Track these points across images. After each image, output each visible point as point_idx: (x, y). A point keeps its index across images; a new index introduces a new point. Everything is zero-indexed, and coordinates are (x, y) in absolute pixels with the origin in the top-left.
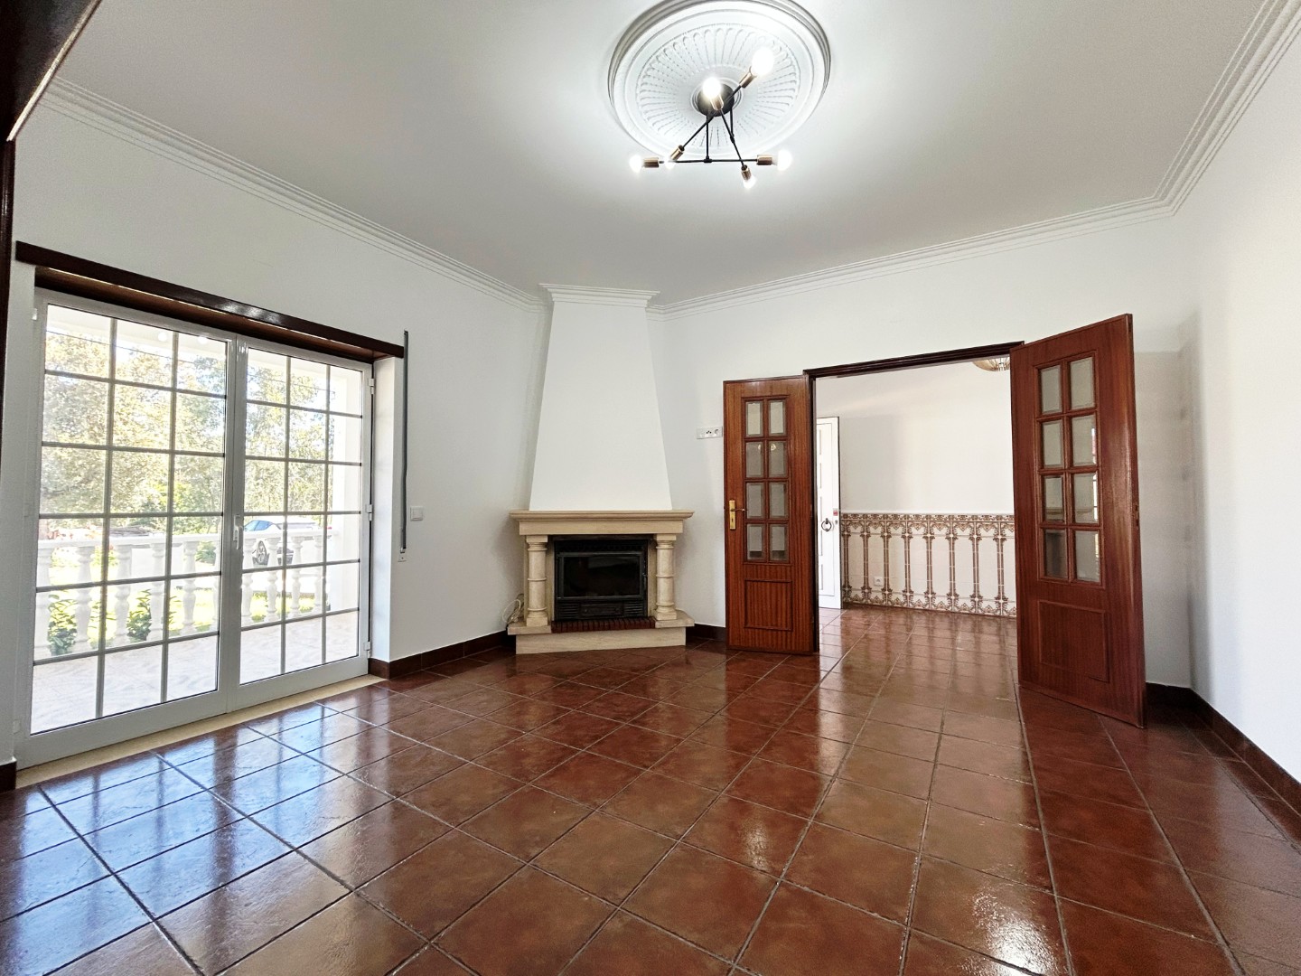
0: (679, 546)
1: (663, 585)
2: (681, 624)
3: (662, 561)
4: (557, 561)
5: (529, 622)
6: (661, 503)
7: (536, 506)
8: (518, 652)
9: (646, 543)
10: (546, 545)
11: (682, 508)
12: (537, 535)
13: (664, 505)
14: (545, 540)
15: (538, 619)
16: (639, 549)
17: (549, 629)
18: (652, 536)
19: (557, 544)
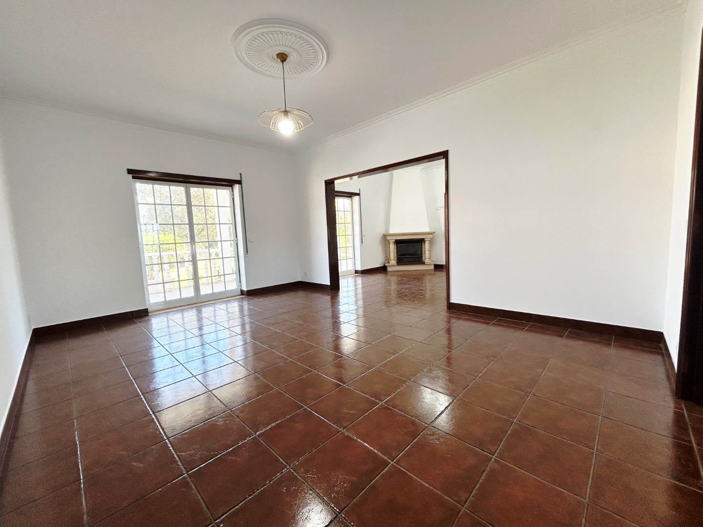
0: (432, 242)
1: (427, 253)
2: (432, 263)
3: (427, 246)
4: (397, 247)
5: (391, 262)
6: (426, 229)
7: (392, 231)
8: (388, 270)
9: (421, 241)
10: (394, 242)
11: (432, 231)
12: (392, 240)
13: (427, 230)
14: (394, 241)
15: (393, 262)
16: (420, 243)
17: (396, 264)
18: (423, 239)
19: (398, 242)
